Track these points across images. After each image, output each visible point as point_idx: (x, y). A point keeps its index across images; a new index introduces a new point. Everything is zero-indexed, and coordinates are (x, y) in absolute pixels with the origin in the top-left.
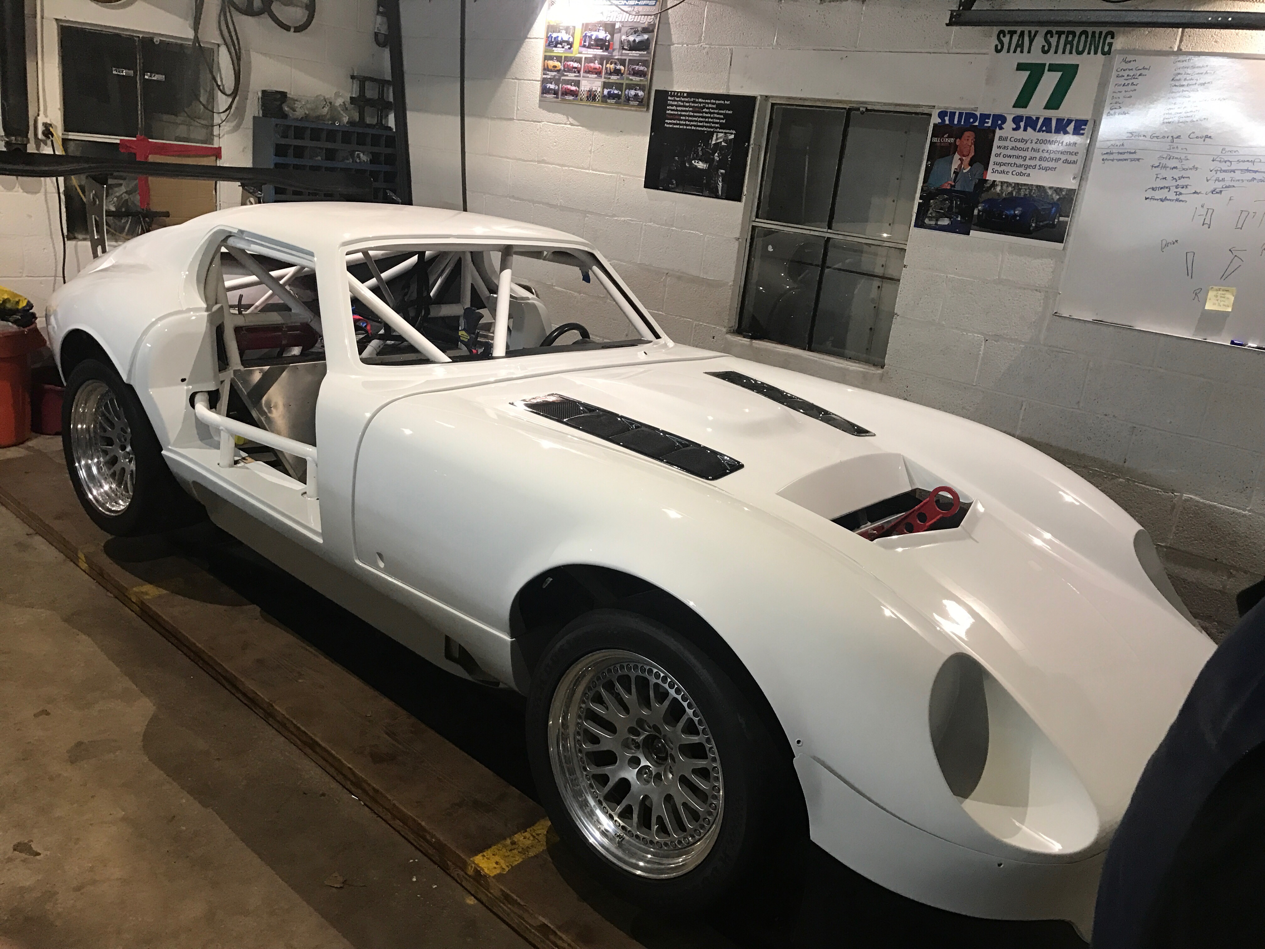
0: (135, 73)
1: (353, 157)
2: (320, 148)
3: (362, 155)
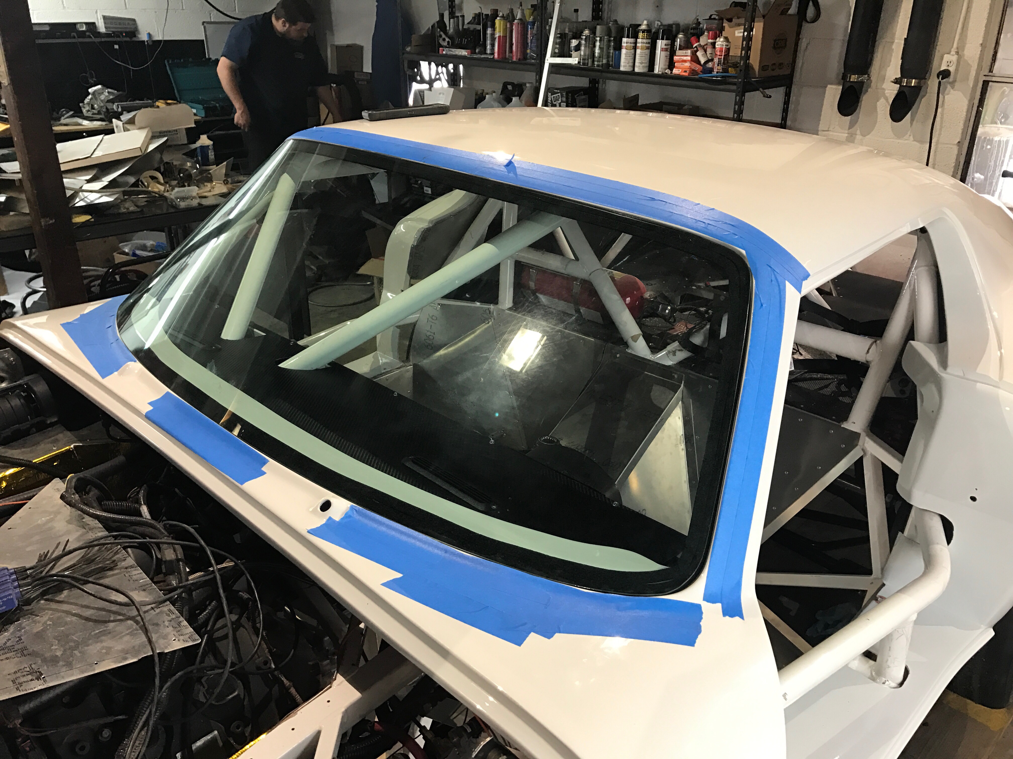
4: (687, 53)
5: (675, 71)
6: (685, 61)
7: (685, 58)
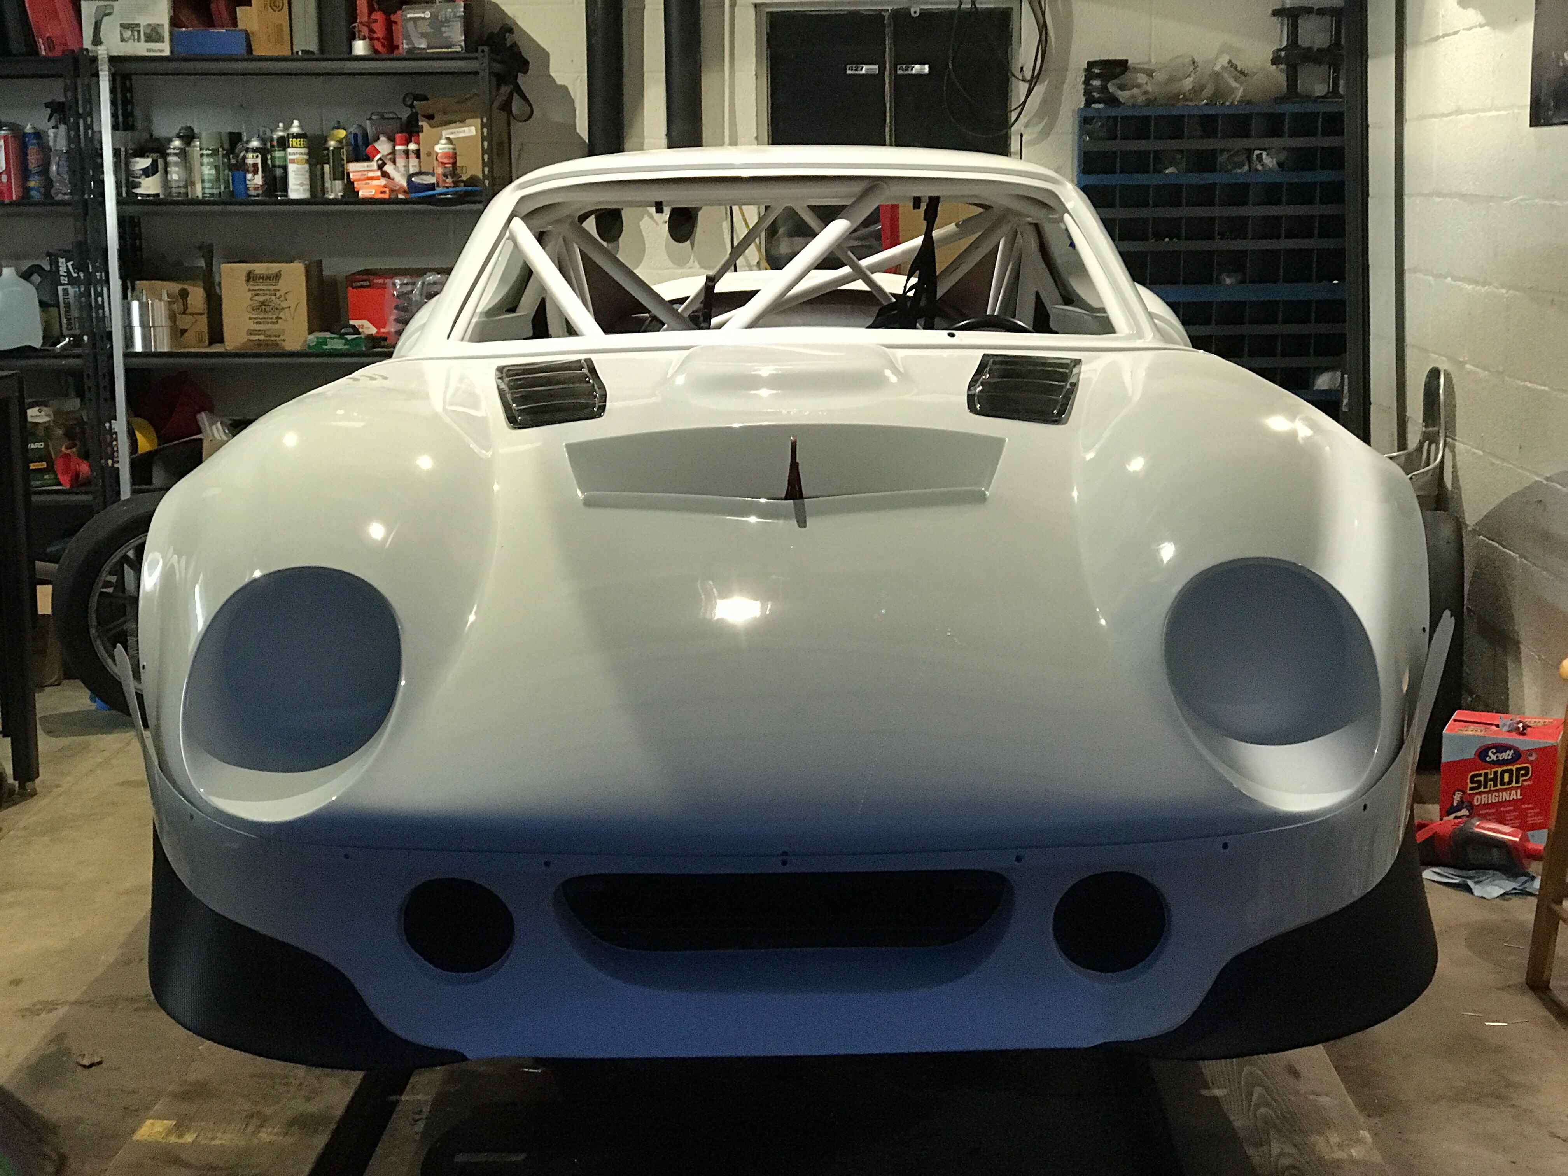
0: (882, 70)
1: (1249, 158)
2: (1182, 151)
3: (1264, 154)
4: (371, 166)
5: (362, 194)
6: (372, 178)
7: (371, 174)
